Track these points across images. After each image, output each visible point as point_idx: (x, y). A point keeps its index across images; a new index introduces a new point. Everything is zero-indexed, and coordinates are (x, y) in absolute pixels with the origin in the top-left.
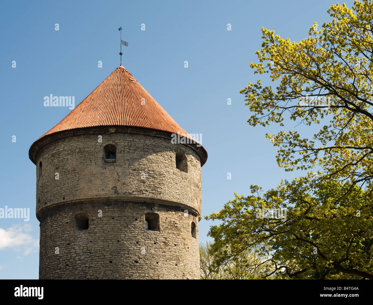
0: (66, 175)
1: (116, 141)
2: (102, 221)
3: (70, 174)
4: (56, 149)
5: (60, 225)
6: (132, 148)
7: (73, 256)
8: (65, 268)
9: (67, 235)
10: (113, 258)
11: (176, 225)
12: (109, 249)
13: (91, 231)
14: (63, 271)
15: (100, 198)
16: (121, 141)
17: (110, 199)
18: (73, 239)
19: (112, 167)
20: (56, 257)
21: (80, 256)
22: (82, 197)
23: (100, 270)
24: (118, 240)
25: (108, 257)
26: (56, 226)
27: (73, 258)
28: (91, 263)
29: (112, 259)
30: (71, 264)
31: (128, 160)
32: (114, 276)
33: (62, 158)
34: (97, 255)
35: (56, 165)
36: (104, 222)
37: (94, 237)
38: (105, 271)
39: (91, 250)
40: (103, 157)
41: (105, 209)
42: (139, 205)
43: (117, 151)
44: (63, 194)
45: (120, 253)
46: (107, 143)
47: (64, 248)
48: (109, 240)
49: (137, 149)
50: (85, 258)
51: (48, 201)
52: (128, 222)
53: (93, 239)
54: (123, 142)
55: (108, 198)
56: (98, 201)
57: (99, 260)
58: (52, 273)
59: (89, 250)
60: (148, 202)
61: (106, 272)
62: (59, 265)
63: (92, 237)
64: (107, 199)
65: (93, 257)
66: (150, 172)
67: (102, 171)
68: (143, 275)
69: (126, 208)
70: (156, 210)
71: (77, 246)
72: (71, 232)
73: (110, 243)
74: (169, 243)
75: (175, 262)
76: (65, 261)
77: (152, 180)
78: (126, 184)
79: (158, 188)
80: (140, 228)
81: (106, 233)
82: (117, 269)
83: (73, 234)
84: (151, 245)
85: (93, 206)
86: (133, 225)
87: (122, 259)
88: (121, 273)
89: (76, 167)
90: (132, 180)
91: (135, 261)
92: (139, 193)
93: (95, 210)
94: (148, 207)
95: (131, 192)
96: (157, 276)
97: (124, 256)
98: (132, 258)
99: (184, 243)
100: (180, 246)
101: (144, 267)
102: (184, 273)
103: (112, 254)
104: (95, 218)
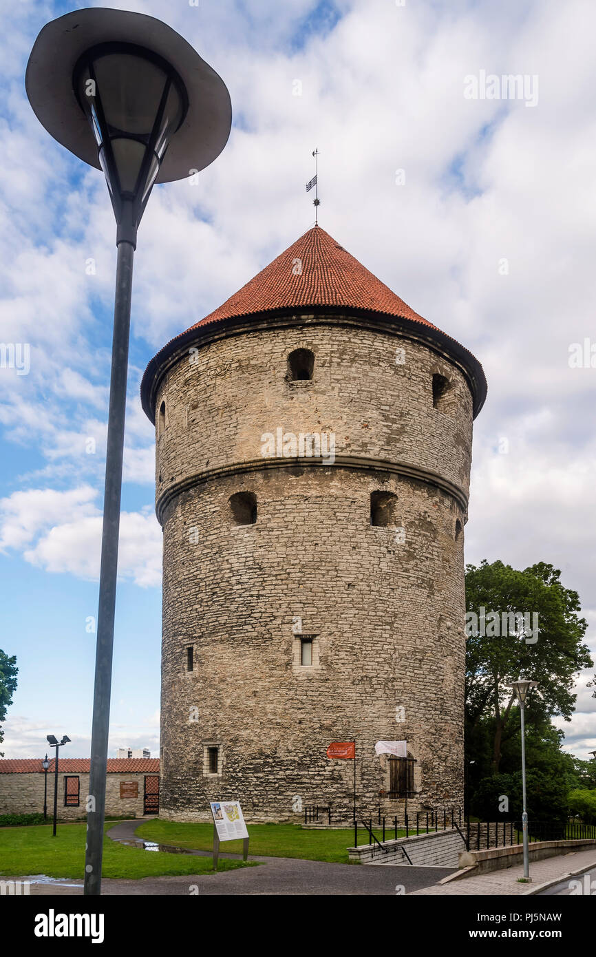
0: (213, 417)
1: (315, 343)
2: (285, 505)
3: (220, 416)
4: (192, 369)
5: (201, 518)
6: (347, 357)
7: (226, 576)
8: (211, 601)
9: (215, 537)
10: (305, 579)
11: (429, 519)
12: (297, 561)
13: (260, 526)
14: (205, 606)
16: (324, 343)
17: (301, 460)
18: (226, 543)
19: (306, 397)
20: (193, 580)
21: (241, 575)
22: (245, 458)
23: (280, 602)
24: (315, 542)
25: (296, 575)
26: (193, 522)
27: (225, 580)
28: (262, 588)
29: (303, 581)
30: (222, 591)
31: (338, 380)
32: (308, 613)
33: (204, 385)
34: (274, 573)
35: (193, 400)
36: (287, 507)
37: (267, 537)
38: (289, 604)
39: (262, 562)
40: (287, 377)
41: (290, 481)
42: (359, 474)
43: (315, 362)
44: (205, 456)
45: (319, 569)
46: (296, 347)
47: (209, 562)
48: (298, 542)
49: (356, 359)
50: (250, 579)
51: (178, 473)
52: (336, 507)
53: (265, 541)
54: (329, 344)
55: (298, 458)
56: (276, 466)
57: (277, 582)
58: (186, 612)
59: (258, 564)
60: (377, 468)
61: (292, 606)
62: (199, 596)
63: (264, 538)
64: (295, 460)
65: (265, 576)
67: (285, 405)
68: (365, 613)
69: (332, 479)
70: (391, 485)
71: (233, 557)
72: (221, 530)
73: (299, 548)
74: (415, 554)
75: (426, 591)
76: (211, 587)
77: (386, 424)
78: (335, 428)
79: (397, 441)
80: (360, 520)
81: (291, 529)
82: (313, 600)
83: (226, 533)
84: (382, 555)
85: (266, 477)
86: (346, 515)
87: (324, 579)
88: (321, 607)
89: (231, 399)
90: (345, 421)
91: (349, 585)
92: (361, 449)
93: (270, 484)
94: (376, 480)
95: (344, 446)
96: (391, 617)
97: (327, 574)
98: (343, 579)
99: (443, 557)
100: (436, 562)
101: (366, 596)
102: (441, 615)
103: (304, 570)
104: (269, 500)
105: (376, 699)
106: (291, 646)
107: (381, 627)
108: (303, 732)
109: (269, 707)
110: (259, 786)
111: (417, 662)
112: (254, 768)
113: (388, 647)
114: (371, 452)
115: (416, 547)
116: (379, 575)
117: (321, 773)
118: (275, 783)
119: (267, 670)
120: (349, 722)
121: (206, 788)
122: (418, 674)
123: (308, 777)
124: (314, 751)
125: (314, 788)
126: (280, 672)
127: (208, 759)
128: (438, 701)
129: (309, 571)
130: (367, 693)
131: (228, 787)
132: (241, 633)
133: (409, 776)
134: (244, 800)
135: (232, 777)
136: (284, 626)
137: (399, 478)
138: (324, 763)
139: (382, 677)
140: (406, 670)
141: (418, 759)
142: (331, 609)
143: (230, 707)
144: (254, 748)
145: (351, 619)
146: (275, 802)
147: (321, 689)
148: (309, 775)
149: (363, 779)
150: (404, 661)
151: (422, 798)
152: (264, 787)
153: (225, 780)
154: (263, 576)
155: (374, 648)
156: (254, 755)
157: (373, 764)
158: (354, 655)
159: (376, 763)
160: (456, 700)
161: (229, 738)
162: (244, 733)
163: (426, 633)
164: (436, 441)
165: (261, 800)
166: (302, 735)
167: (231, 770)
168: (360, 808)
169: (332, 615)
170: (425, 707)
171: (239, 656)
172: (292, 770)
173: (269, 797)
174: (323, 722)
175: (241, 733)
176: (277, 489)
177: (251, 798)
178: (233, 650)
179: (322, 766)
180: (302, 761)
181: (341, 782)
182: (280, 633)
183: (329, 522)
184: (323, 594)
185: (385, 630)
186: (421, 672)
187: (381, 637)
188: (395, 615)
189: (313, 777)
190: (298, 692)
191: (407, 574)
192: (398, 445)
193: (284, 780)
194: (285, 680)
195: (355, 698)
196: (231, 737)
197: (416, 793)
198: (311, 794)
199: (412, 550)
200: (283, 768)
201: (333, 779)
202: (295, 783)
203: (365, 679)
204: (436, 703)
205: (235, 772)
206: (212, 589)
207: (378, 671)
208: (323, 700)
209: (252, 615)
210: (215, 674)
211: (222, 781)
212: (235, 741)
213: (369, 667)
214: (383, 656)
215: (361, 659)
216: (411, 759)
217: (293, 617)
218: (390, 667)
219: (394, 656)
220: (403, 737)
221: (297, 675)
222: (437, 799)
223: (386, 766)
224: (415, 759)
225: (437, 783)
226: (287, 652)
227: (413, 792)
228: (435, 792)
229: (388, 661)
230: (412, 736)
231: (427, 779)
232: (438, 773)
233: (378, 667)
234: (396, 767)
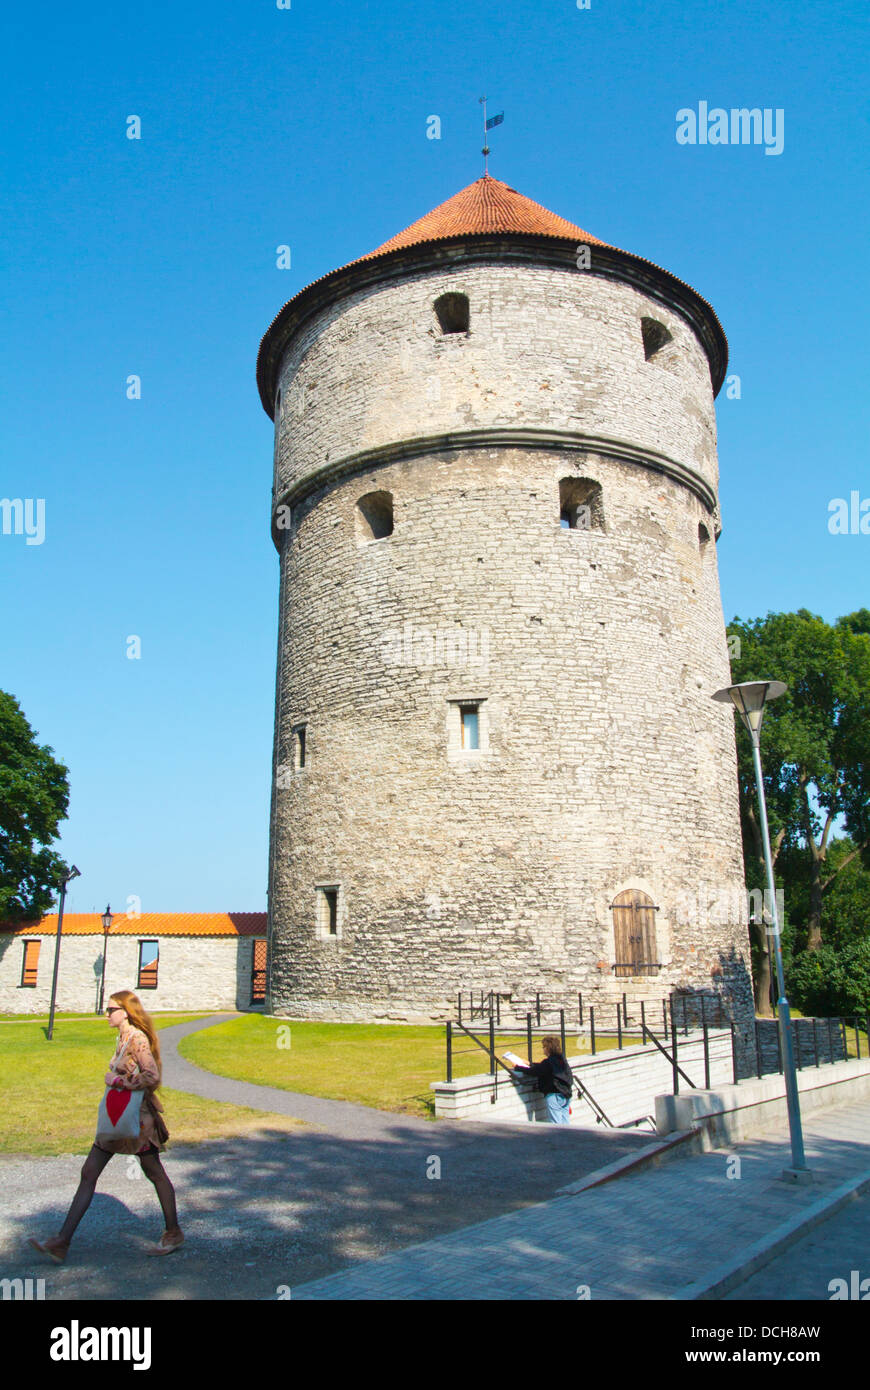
0: (334, 395)
1: (467, 284)
2: (432, 505)
3: (343, 392)
5: (319, 537)
6: (514, 298)
7: (351, 616)
8: (329, 655)
9: (336, 560)
10: (464, 612)
11: (653, 519)
12: (451, 587)
13: (397, 539)
14: (324, 664)
15: (422, 440)
16: (481, 282)
17: (453, 439)
18: (351, 568)
19: (459, 352)
20: (309, 628)
21: (370, 613)
22: (375, 444)
24: (478, 556)
25: (450, 608)
26: (310, 543)
27: (349, 622)
28: (400, 630)
29: (461, 616)
30: (345, 640)
31: (502, 328)
33: (322, 356)
34: (417, 606)
35: (310, 378)
36: (435, 507)
37: (408, 553)
39: (400, 591)
40: (431, 331)
41: (439, 471)
42: (540, 454)
43: (471, 307)
45: (485, 596)
46: (442, 292)
47: (328, 598)
48: (451, 557)
49: (527, 299)
50: (383, 617)
51: (291, 478)
52: (508, 502)
53: (405, 559)
54: (488, 284)
55: (447, 436)
56: (417, 452)
58: (298, 675)
59: (395, 594)
60: (566, 446)
62: (314, 650)
64: (444, 440)
65: (405, 611)
66: (568, 361)
67: (428, 367)
68: (560, 661)
69: (499, 464)
70: (591, 468)
71: (360, 587)
72: (346, 549)
73: (454, 566)
74: (635, 570)
75: (657, 628)
76: (330, 635)
77: (575, 382)
78: (500, 393)
79: (593, 405)
80: (545, 521)
81: (441, 539)
83: (351, 554)
84: (580, 572)
85: (406, 469)
86: (524, 513)
87: (493, 612)
88: (490, 655)
89: (358, 368)
90: (515, 381)
91: (533, 619)
92: (539, 418)
93: (410, 478)
94: (566, 462)
95: (514, 415)
96: (602, 667)
97: (497, 604)
98: (523, 610)
99: (681, 575)
100: (670, 582)
101: (561, 636)
102: (685, 665)
103: (462, 599)
104: (410, 500)
105: (583, 802)
106: (444, 718)
107: (586, 684)
108: (467, 861)
109: (412, 821)
110: (397, 955)
111: (651, 739)
112: (389, 925)
113: (600, 716)
114: (555, 423)
115: (635, 558)
116: (577, 602)
117: (497, 932)
118: (423, 950)
119: (409, 760)
120: (541, 843)
121: (319, 961)
122: (652, 760)
123: (476, 939)
124: (484, 893)
125: (486, 959)
126: (428, 762)
127: (324, 910)
128: (689, 804)
129: (469, 600)
130: (568, 793)
131: (352, 957)
132: (370, 702)
133: (648, 937)
134: (375, 980)
135: (358, 940)
136: (434, 687)
137: (602, 459)
138: (502, 916)
139: (592, 766)
140: (633, 753)
141: (662, 906)
142: (504, 657)
143: (355, 822)
144: (390, 891)
145: (537, 672)
146: (425, 984)
147: (493, 788)
148: (477, 935)
149: (568, 943)
150: (628, 738)
151: (674, 976)
152: (406, 957)
153: (346, 946)
154: (401, 612)
155: (576, 718)
156: (390, 902)
157: (584, 916)
158: (545, 730)
159: (589, 913)
160: (723, 805)
161: (353, 874)
162: (374, 865)
163: (661, 694)
164: (654, 406)
165: (402, 980)
166: (464, 866)
167: (356, 927)
168: (565, 994)
169: (507, 666)
170: (668, 815)
171: (368, 739)
172: (451, 927)
173: (414, 974)
174: (497, 843)
175: (371, 866)
176: (420, 484)
177: (386, 976)
178: (360, 729)
179: (498, 921)
180: (465, 911)
181: (531, 948)
182: (427, 699)
183: (498, 525)
184: (492, 634)
185: (593, 688)
186: (658, 757)
187: (587, 699)
189: (483, 940)
190: (456, 794)
191: (622, 600)
192: (595, 411)
193: (437, 944)
194: (436, 774)
195: (548, 802)
196: (356, 872)
197: (660, 966)
198: (481, 969)
199: (629, 564)
200: (436, 923)
201: (518, 942)
202: (453, 950)
204: (686, 808)
205: (362, 932)
206: (332, 637)
207: (585, 756)
208: (496, 805)
209: (386, 673)
210: (333, 769)
211: (344, 947)
212: (361, 878)
213: (570, 750)
214: (590, 730)
215: (557, 736)
216: (649, 905)
217: (447, 673)
218: (604, 749)
219: (610, 731)
220: (634, 868)
221: (455, 765)
222: (700, 976)
223: (607, 918)
224: (656, 905)
225: (699, 948)
226: (438, 728)
227: (656, 965)
228: (696, 964)
229: (602, 739)
230: (649, 866)
231: (679, 941)
232: (699, 930)
233: (585, 749)
234: (624, 919)
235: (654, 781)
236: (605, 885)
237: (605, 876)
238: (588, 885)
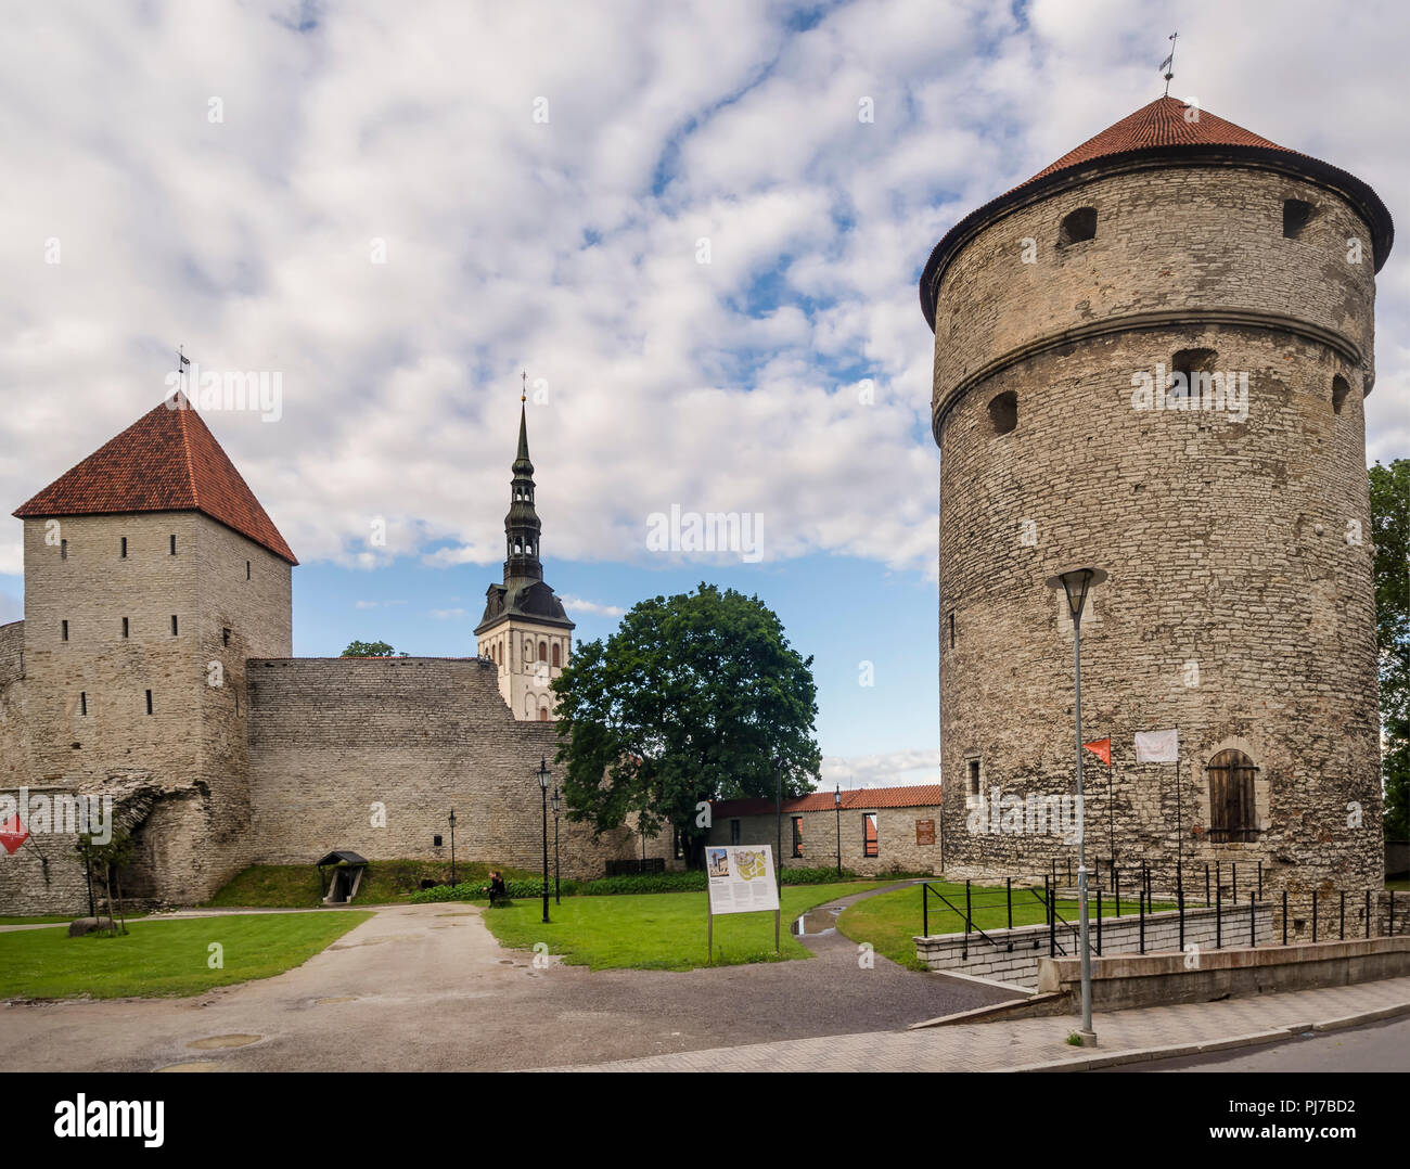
0: (972, 316)
1: (1099, 197)
2: (1050, 396)
3: (980, 311)
7: (983, 506)
8: (969, 544)
9: (973, 458)
10: (1074, 489)
11: (1275, 377)
12: (1064, 467)
13: (1020, 432)
15: (1043, 340)
16: (1113, 194)
17: (1071, 334)
18: (984, 464)
19: (1082, 257)
20: (954, 522)
21: (998, 502)
22: (1004, 351)
23: (1044, 529)
24: (1088, 436)
25: (1062, 487)
27: (984, 512)
28: (1021, 514)
29: (1071, 493)
30: (980, 529)
31: (1127, 229)
32: (1077, 538)
33: (966, 284)
34: (1035, 490)
35: (956, 304)
36: (1052, 397)
38: (1053, 529)
39: (1021, 478)
40: (1057, 243)
41: (1058, 364)
42: (1155, 334)
43: (1098, 217)
45: (1093, 472)
48: (1065, 440)
50: (1007, 504)
52: (1119, 382)
53: (1026, 449)
55: (1065, 333)
56: (1039, 351)
57: (1039, 501)
59: (1017, 481)
60: (1182, 322)
61: (1056, 532)
62: (958, 541)
63: (1024, 446)
64: (1063, 337)
65: (1026, 496)
66: (1195, 247)
67: (1052, 275)
68: (1160, 524)
69: (1114, 349)
70: (1208, 340)
71: (990, 480)
72: (980, 448)
73: (1067, 448)
74: (1249, 427)
75: (1270, 481)
76: (969, 527)
77: (1198, 265)
78: (1118, 286)
79: (1216, 282)
81: (1057, 426)
82: (1084, 518)
83: (985, 452)
84: (1189, 436)
85: (1030, 368)
87: (1100, 485)
88: (1095, 527)
89: (992, 288)
90: (1134, 273)
91: (1137, 487)
92: (1156, 302)
93: (1033, 375)
94: (1182, 337)
95: (1131, 303)
96: (1205, 525)
97: (1105, 477)
98: (1128, 480)
99: (1304, 428)
100: (1290, 434)
101: (1163, 499)
102: (1302, 514)
103: (1073, 477)
104: (1033, 394)
107: (1187, 544)
109: (1031, 691)
111: (1255, 592)
112: (1016, 793)
113: (1200, 573)
114: (1173, 303)
116: (1182, 466)
117: (1100, 797)
119: (1027, 633)
120: (1140, 705)
122: (1257, 613)
125: (1092, 825)
126: (1042, 634)
127: (971, 779)
128: (1298, 657)
129: (1079, 477)
130: (1166, 652)
132: (998, 583)
133: (1246, 799)
136: (1047, 563)
137: (1220, 328)
138: (1105, 780)
139: (1192, 624)
140: (1234, 607)
141: (1262, 766)
142: (1109, 526)
144: (1016, 760)
145: (1139, 537)
147: (1096, 654)
149: (1164, 806)
150: (1230, 593)
151: (1273, 842)
154: (1022, 497)
155: (1175, 578)
156: (1016, 770)
157: (1179, 779)
158: (1145, 592)
159: (1185, 776)
161: (989, 745)
162: (1004, 736)
163: (1271, 545)
164: (1286, 276)
166: (1072, 732)
168: (1162, 861)
169: (1111, 535)
170: (1272, 669)
171: (997, 618)
172: (1062, 793)
174: (1101, 709)
175: (1000, 736)
176: (1041, 379)
178: (991, 610)
179: (1101, 786)
180: (1074, 777)
181: (1131, 813)
182: (1041, 575)
183: (1109, 404)
184: (1099, 507)
185: (1195, 546)
186: (1263, 609)
187: (1189, 558)
188: (1212, 522)
190: (1065, 663)
191: (1233, 457)
192: (1217, 287)
194: (1049, 645)
195: (1146, 664)
196: (991, 743)
197: (1259, 832)
200: (1051, 790)
201: (1119, 806)
203: (1162, 629)
204: (1296, 661)
207: (1184, 615)
208: (1099, 671)
209: (1010, 555)
210: (973, 649)
212: (995, 748)
213: (1169, 609)
214: (1191, 588)
215: (1156, 598)
216: (1247, 765)
217: (1058, 548)
218: (1204, 606)
219: (1211, 587)
220: (1232, 727)
221: (1063, 635)
222: (1304, 843)
223: (1202, 779)
224: (1255, 765)
225: (1304, 812)
226: (1051, 601)
227: (1254, 831)
228: (1300, 828)
229: (1200, 596)
230: (1249, 725)
231: (1281, 804)
232: (1306, 791)
233: (1183, 608)
234: (1220, 781)
235: (1257, 634)
236: (1202, 746)
237: (1202, 737)
238: (1185, 746)
